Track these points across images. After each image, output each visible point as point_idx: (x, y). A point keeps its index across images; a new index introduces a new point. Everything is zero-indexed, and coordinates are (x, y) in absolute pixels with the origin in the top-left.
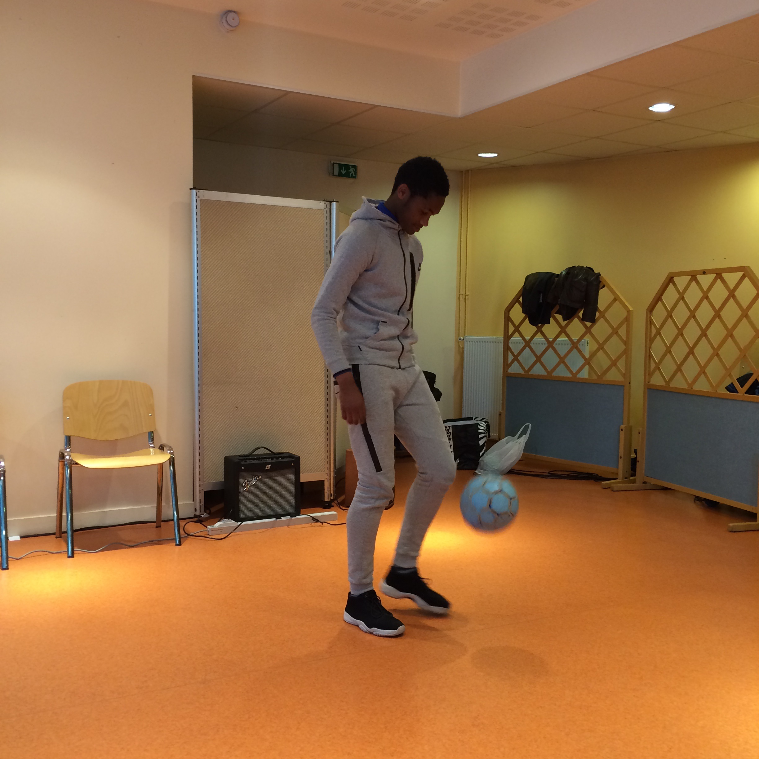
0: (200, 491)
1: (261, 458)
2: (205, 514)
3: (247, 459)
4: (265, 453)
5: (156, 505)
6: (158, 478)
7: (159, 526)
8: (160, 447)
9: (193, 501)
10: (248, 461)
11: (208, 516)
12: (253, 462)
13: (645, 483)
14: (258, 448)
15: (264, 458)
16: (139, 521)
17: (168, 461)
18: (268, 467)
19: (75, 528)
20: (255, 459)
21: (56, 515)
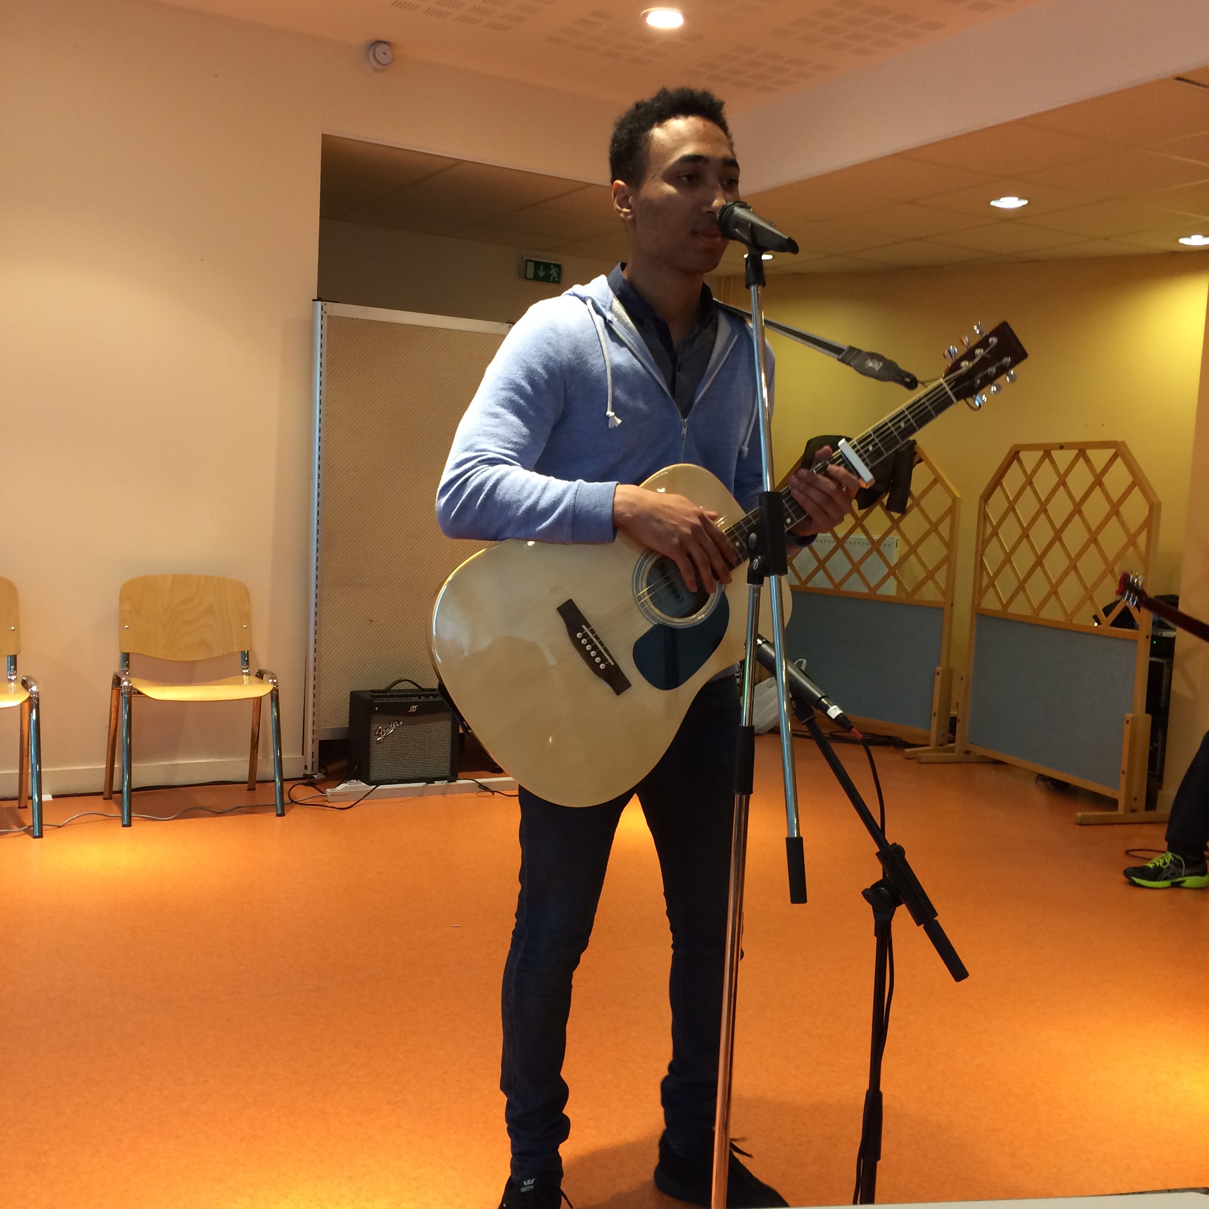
0: (313, 739)
1: (403, 696)
2: (319, 774)
3: (382, 696)
4: (410, 688)
5: (249, 759)
6: (253, 721)
7: (252, 789)
8: (258, 674)
9: (303, 754)
10: (384, 699)
11: (324, 777)
12: (392, 700)
13: (967, 752)
14: (400, 681)
15: (407, 696)
16: (223, 780)
17: (270, 694)
18: (414, 708)
19: (134, 786)
20: (395, 696)
21: (105, 766)
